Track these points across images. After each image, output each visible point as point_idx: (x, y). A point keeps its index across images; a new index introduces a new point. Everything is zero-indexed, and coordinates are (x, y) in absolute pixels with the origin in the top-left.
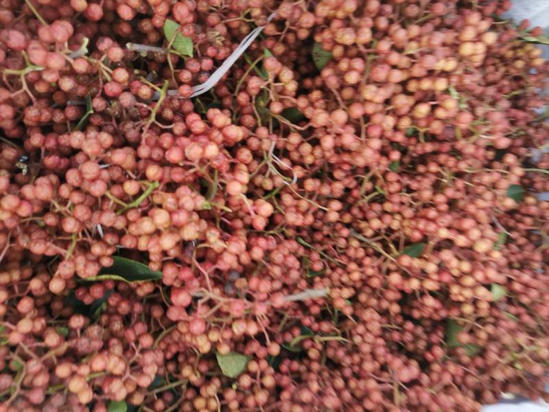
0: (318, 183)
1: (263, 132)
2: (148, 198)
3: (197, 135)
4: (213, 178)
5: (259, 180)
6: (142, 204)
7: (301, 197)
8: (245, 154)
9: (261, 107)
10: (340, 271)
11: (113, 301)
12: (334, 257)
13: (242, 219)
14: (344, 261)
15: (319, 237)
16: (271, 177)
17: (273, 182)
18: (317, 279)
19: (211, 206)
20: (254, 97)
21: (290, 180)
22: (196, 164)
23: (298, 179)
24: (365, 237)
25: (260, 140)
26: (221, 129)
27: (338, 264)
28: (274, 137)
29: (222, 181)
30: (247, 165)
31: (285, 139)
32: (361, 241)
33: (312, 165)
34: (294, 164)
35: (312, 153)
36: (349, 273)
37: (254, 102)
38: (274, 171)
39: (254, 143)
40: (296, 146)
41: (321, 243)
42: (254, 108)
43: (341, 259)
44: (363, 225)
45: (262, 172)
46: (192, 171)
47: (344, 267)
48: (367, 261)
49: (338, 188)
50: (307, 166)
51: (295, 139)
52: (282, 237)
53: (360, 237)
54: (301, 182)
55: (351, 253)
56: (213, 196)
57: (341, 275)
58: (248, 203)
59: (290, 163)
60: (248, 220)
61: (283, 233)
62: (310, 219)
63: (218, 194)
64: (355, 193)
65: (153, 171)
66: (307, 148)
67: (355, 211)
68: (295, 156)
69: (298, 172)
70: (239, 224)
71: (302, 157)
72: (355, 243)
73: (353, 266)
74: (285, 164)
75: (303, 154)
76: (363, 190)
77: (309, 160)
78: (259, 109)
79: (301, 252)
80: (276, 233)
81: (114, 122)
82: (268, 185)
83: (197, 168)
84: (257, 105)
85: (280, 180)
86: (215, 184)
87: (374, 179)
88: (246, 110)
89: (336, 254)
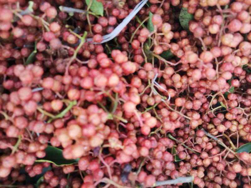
0: (184, 101)
1: (149, 66)
2: (70, 111)
3: (104, 68)
4: (115, 98)
5: (145, 98)
6: (66, 116)
7: (172, 110)
8: (137, 82)
9: (147, 50)
10: (195, 157)
11: (47, 177)
12: (192, 147)
13: (133, 123)
14: (198, 150)
15: (181, 133)
16: (153, 96)
17: (155, 99)
18: (182, 164)
19: (113, 117)
20: (142, 44)
21: (166, 98)
22: (102, 89)
23: (171, 98)
24: (212, 134)
25: (147, 72)
26: (121, 64)
27: (194, 152)
28: (156, 70)
29: (121, 99)
30: (138, 88)
31: (163, 71)
32: (209, 137)
33: (181, 89)
34: (168, 88)
35: (181, 81)
36: (202, 160)
37: (142, 46)
38: (155, 93)
39: (143, 73)
40: (170, 76)
41: (183, 138)
42: (143, 50)
43: (197, 149)
44: (210, 126)
45: (148, 93)
46: (100, 94)
47: (199, 154)
48: (214, 152)
49: (198, 104)
50: (177, 89)
51: (170, 71)
52: (159, 135)
53: (209, 135)
54: (173, 100)
55: (204, 146)
56: (114, 110)
57: (197, 160)
58: (138, 115)
59: (165, 87)
60: (137, 124)
61: (159, 132)
62: (178, 124)
63: (118, 108)
64: (206, 106)
65: (72, 94)
66: (177, 77)
68: (169, 82)
69: (171, 93)
70: (131, 127)
71: (173, 83)
72: (206, 139)
73: (205, 155)
74: (162, 88)
75: (175, 81)
76: (211, 104)
77: (178, 85)
78: (146, 51)
79: (171, 145)
80: (156, 133)
81: (51, 59)
82: (151, 101)
83: (103, 92)
84: (144, 48)
85: (159, 98)
86: (116, 101)
88: (138, 52)
89: (193, 145)
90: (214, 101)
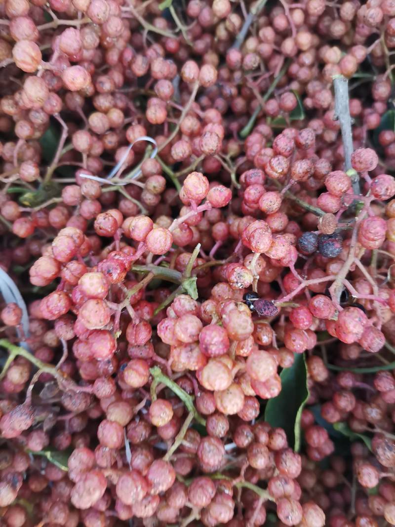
0: (154, 101)
1: (70, 194)
2: (176, 381)
3: (72, 303)
4: (146, 274)
5: (149, 198)
6: (189, 389)
7: (177, 129)
8: (105, 222)
9: (35, 197)
10: (294, 68)
11: (333, 417)
12: (272, 78)
13: (212, 224)
14: (278, 62)
15: (240, 103)
16: (144, 179)
17: (152, 175)
18: (309, 102)
19: (191, 277)
20: (22, 209)
21: (150, 147)
23: (148, 135)
24: (240, 29)
25: (84, 198)
26: (60, 265)
27: (283, 72)
28: (82, 175)
29: (149, 258)
30: (125, 216)
31: (85, 157)
32: (248, 35)
33: (126, 112)
34: (125, 142)
35: (106, 112)
36: (300, 52)
37: (28, 209)
38: (136, 173)
39: (88, 208)
40: (95, 139)
41: (250, 98)
42: (37, 209)
43: (276, 66)
44: (222, 33)
45: (137, 192)
46: (131, 312)
47: (288, 61)
48: (280, 22)
49: (161, 67)
50: (127, 120)
51: (82, 141)
52: (241, 161)
53: (241, 36)
54: (153, 130)
55: (266, 49)
56: (176, 274)
57: (302, 65)
58: (186, 214)
59: (123, 148)
60: (214, 214)
61: (234, 159)
62: (212, 114)
63: (173, 265)
64: (172, 45)
65: (134, 378)
66: (96, 121)
67: (200, 45)
68: (111, 140)
69: (137, 135)
70: (220, 229)
71: (112, 129)
72: (252, 43)
73: (288, 46)
74: (124, 156)
75: (107, 126)
76: (168, 33)
77: (116, 116)
78: (39, 199)
79: (264, 129)
80: (235, 169)
82: (157, 183)
83: (126, 303)
84: (33, 205)
85: (150, 163)
86: (154, 271)
87: (150, 16)
88: (42, 221)
89: (267, 75)
90: (160, 26)
